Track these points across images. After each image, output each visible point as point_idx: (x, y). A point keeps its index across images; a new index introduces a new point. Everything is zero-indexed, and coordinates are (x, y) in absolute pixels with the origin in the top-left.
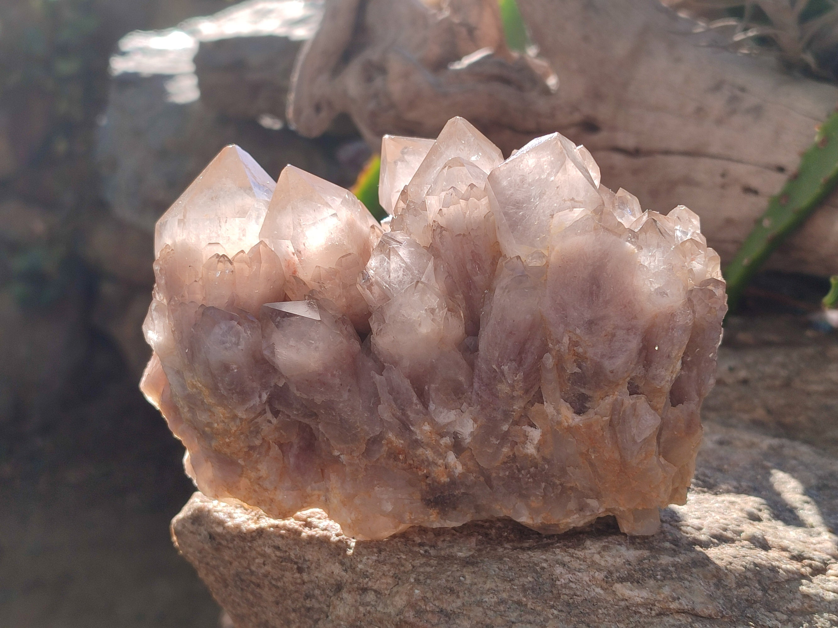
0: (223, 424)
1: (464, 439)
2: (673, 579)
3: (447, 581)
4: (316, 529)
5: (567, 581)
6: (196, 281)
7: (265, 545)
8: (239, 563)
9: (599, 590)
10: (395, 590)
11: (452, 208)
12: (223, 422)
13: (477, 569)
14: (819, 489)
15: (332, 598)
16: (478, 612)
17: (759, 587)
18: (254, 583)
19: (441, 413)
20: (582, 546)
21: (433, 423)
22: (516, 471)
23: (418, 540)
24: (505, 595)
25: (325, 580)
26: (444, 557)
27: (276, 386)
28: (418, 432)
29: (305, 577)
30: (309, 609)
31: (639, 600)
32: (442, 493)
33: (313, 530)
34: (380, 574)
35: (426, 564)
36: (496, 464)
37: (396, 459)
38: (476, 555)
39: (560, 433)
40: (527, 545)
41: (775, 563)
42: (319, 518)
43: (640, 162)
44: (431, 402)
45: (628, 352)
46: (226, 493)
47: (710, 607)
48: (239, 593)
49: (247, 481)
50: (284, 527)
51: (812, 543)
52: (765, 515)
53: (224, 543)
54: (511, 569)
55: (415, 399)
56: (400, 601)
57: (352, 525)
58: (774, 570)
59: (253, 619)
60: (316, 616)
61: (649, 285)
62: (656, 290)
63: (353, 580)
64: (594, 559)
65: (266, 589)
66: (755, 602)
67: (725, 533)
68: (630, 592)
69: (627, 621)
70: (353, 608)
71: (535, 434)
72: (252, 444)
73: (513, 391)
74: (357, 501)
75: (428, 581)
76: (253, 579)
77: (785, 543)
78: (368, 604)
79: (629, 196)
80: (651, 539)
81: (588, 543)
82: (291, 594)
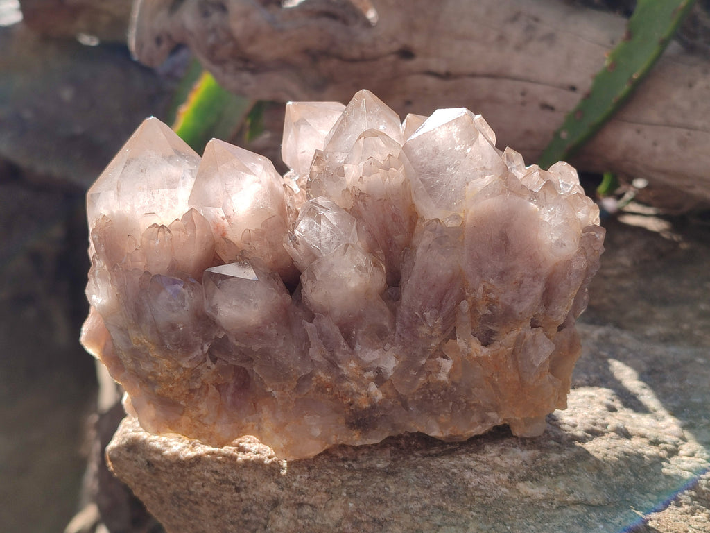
0: (167, 373)
1: (386, 373)
2: (563, 474)
3: (375, 492)
4: (250, 453)
5: (477, 484)
6: (136, 249)
7: (203, 470)
8: (178, 485)
9: (504, 489)
10: (330, 504)
11: (373, 176)
12: (167, 371)
13: (397, 479)
14: (649, 373)
15: (270, 513)
16: (406, 518)
17: (631, 473)
18: (191, 501)
19: (367, 352)
20: (482, 451)
21: (358, 360)
22: (429, 395)
23: (340, 455)
24: (427, 501)
25: (262, 497)
26: (365, 469)
27: (216, 337)
28: (345, 369)
29: (243, 495)
30: (246, 522)
31: (541, 496)
32: (363, 416)
33: (247, 454)
34: (315, 490)
35: (353, 478)
36: (413, 391)
37: (324, 391)
38: (393, 464)
39: (469, 362)
40: (434, 452)
41: (640, 450)
42: (249, 442)
43: (450, 84)
44: (357, 344)
45: (534, 296)
46: (168, 429)
47: (599, 496)
48: (176, 509)
49: (188, 418)
50: (220, 454)
51: (662, 428)
52: (618, 404)
53: (163, 469)
54: (426, 475)
55: (342, 342)
56: (337, 514)
57: (284, 449)
58: (640, 456)
59: (190, 529)
60: (253, 527)
61: (550, 238)
62: (556, 241)
63: (290, 497)
64: (495, 461)
65: (205, 506)
66: (631, 487)
67: (595, 427)
68: (533, 490)
69: (534, 516)
70: (292, 521)
71: (448, 365)
72: (192, 387)
73: (432, 332)
74: (288, 428)
75: (358, 494)
76: (192, 498)
77: (642, 430)
78: (306, 517)
79: (514, 153)
80: (538, 439)
81: (488, 447)
82: (229, 510)
